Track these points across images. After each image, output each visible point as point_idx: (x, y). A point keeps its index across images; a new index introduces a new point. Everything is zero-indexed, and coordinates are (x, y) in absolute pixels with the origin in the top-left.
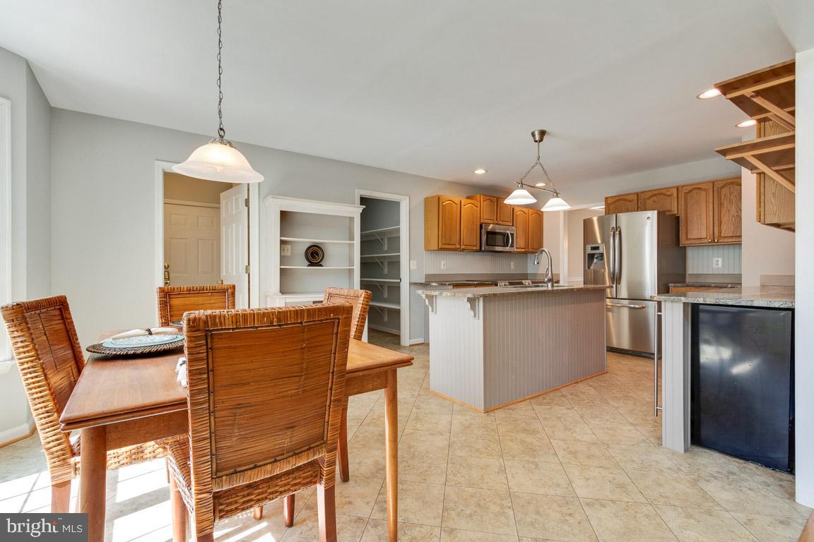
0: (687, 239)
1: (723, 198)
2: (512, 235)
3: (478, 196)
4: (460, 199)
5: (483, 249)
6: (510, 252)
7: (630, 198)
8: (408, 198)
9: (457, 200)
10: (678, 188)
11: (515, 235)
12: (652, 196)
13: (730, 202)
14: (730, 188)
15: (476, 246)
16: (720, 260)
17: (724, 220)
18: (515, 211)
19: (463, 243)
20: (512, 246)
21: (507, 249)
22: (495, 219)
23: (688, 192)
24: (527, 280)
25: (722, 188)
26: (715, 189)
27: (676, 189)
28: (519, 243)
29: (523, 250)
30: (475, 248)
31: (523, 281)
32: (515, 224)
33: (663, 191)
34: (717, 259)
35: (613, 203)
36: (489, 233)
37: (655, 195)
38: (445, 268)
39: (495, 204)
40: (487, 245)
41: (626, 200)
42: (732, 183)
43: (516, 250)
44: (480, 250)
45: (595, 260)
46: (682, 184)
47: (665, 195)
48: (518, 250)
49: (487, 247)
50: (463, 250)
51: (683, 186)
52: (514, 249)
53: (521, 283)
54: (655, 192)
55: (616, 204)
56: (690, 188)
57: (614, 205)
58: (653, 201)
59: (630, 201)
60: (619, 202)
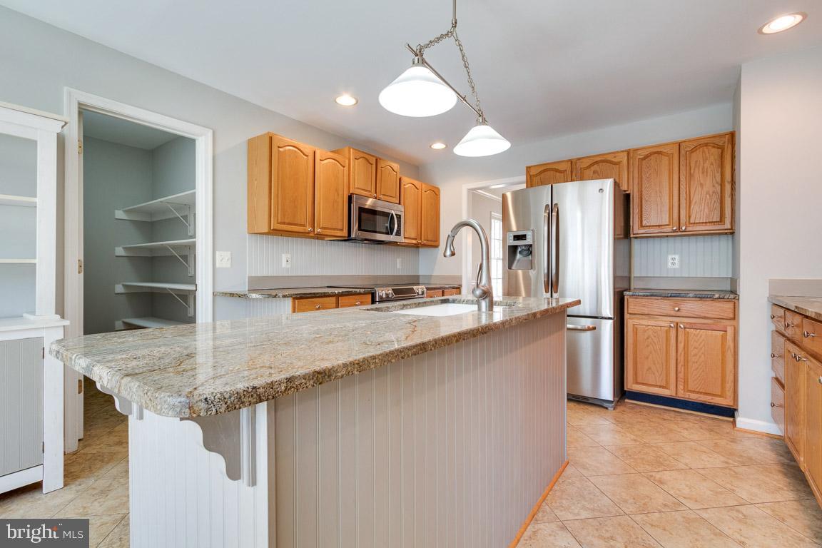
0: (642, 226)
1: (693, 165)
2: (399, 217)
3: (346, 150)
4: (314, 148)
5: (353, 236)
6: (395, 244)
7: (561, 167)
8: (210, 133)
9: (307, 148)
10: (628, 152)
11: (402, 219)
12: (593, 164)
13: (703, 173)
14: (703, 151)
15: (342, 230)
16: (677, 257)
17: (695, 199)
18: (403, 183)
19: (319, 225)
20: (398, 234)
21: (392, 238)
22: (373, 190)
23: (643, 159)
24: (418, 284)
25: (692, 151)
26: (683, 152)
27: (625, 154)
28: (409, 232)
29: (414, 242)
30: (339, 234)
31: (415, 288)
32: (402, 202)
33: (609, 158)
34: (673, 256)
35: (537, 175)
36: (362, 210)
37: (597, 163)
38: (289, 266)
39: (374, 166)
40: (360, 229)
41: (556, 170)
42: (706, 145)
43: (404, 240)
44: (348, 239)
45: (518, 256)
46: (635, 147)
47: (611, 162)
48: (407, 241)
49: (360, 233)
50: (320, 237)
51: (635, 150)
52: (401, 239)
53: (412, 291)
54: (598, 159)
55: (542, 176)
56: (646, 152)
57: (539, 177)
58: (594, 172)
59: (561, 172)
60: (546, 173)
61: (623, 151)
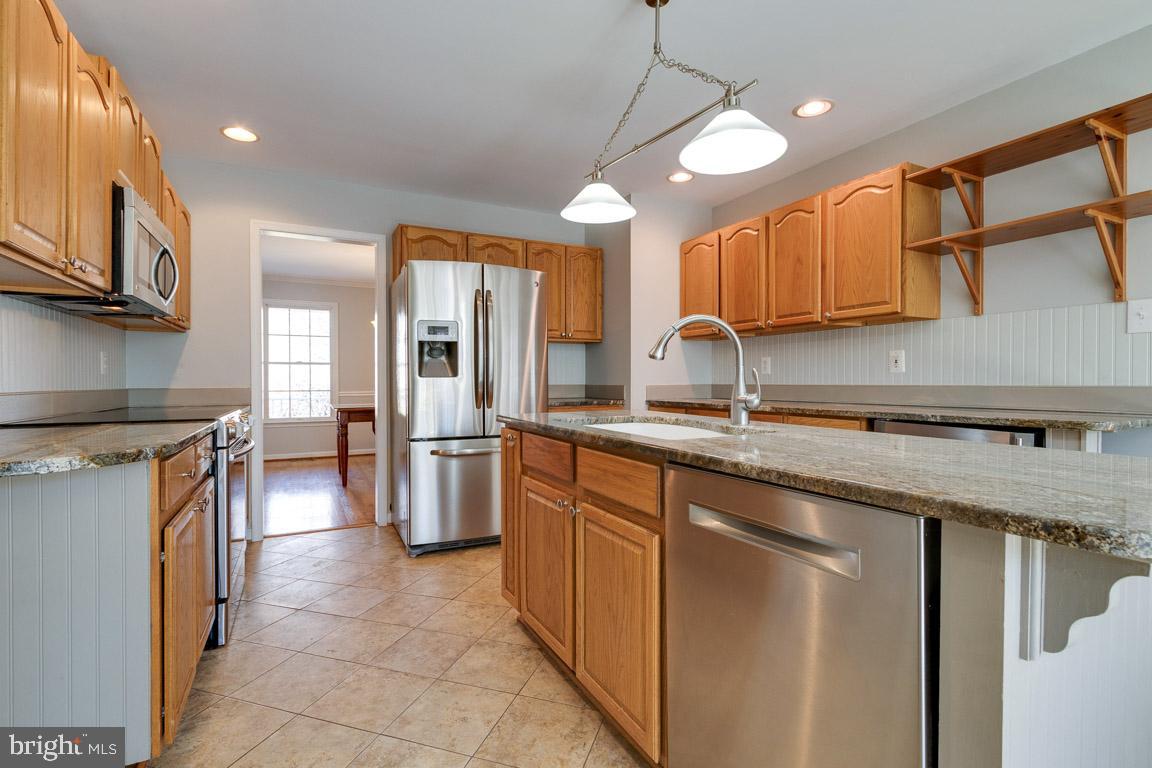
5: (129, 290)
12: (487, 246)
14: (583, 261)
15: (103, 272)
21: (166, 304)
23: (537, 255)
25: (575, 258)
26: (568, 257)
27: (522, 243)
30: (99, 284)
35: (418, 241)
37: (491, 245)
39: (138, 129)
41: (443, 241)
47: (507, 249)
49: (138, 285)
54: (493, 241)
55: (425, 243)
56: (539, 247)
57: (419, 245)
58: (489, 256)
59: (449, 245)
60: (430, 241)
61: (518, 240)
